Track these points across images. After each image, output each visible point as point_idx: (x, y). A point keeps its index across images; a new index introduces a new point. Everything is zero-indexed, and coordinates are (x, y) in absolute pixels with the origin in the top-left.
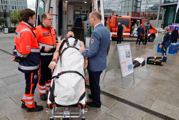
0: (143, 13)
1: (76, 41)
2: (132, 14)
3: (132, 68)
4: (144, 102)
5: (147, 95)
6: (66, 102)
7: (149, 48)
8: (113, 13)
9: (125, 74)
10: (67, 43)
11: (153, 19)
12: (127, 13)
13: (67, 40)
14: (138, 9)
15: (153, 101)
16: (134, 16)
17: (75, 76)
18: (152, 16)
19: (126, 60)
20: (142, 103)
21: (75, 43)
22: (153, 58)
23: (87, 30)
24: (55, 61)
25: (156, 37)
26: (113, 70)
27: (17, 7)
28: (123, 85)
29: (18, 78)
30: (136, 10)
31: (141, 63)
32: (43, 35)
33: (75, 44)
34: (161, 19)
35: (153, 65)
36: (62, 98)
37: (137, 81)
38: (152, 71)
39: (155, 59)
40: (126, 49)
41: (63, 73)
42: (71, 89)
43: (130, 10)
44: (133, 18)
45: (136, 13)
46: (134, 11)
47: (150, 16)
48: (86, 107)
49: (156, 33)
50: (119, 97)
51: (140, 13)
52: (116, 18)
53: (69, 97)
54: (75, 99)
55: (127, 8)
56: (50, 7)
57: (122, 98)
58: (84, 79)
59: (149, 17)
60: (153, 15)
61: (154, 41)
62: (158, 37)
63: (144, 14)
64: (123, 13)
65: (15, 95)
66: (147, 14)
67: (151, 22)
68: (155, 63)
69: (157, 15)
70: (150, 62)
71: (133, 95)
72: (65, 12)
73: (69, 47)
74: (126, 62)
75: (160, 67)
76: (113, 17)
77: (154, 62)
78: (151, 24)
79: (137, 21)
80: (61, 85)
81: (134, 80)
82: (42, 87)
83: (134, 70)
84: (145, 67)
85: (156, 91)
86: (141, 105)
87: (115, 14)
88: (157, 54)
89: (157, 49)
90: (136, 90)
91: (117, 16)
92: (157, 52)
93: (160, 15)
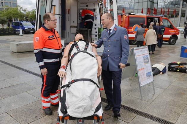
0: (161, 10)
1: (87, 45)
2: (148, 11)
3: (151, 76)
4: (168, 116)
5: (171, 107)
6: (81, 114)
7: (171, 53)
8: (124, 10)
9: (143, 83)
10: (77, 47)
11: (174, 17)
12: (141, 10)
13: (77, 44)
14: (155, 5)
15: (179, 114)
16: (149, 14)
17: (88, 85)
18: (173, 13)
19: (144, 67)
20: (166, 117)
21: (86, 47)
22: (176, 64)
23: (95, 32)
24: (64, 69)
25: (178, 39)
26: (128, 78)
27: (4, 4)
28: (141, 96)
29: (14, 90)
30: (152, 6)
31: (161, 70)
32: (48, 38)
33: (86, 49)
34: (184, 17)
35: (176, 73)
36: (77, 110)
37: (158, 91)
38: (175, 80)
39: (179, 65)
40: (143, 54)
41: (75, 81)
42: (87, 98)
43: (145, 6)
44: (149, 15)
45: (153, 10)
46: (149, 7)
47: (170, 13)
48: (103, 119)
49: (178, 34)
50: (137, 110)
51: (157, 10)
52: (129, 17)
53: (85, 108)
54: (91, 111)
55: (140, 4)
56: (52, 6)
57: (141, 110)
58: (99, 88)
59: (168, 14)
60: (174, 11)
61: (176, 44)
62: (181, 38)
63: (163, 11)
64: (137, 11)
65: (12, 110)
66: (166, 10)
67: (172, 20)
68: (179, 69)
69: (179, 11)
70: (172, 68)
71: (154, 108)
72: (68, 11)
73: (79, 51)
74: (144, 68)
75: (185, 75)
76: (125, 15)
77: (177, 69)
78: (171, 22)
79: (155, 20)
80: (73, 95)
81: (154, 90)
82: (46, 100)
83: (154, 79)
84: (166, 74)
85: (182, 102)
86: (165, 119)
87: (126, 11)
88: (181, 60)
89: (180, 53)
90: (157, 102)
91: (130, 14)
92: (180, 57)
93: (182, 11)
